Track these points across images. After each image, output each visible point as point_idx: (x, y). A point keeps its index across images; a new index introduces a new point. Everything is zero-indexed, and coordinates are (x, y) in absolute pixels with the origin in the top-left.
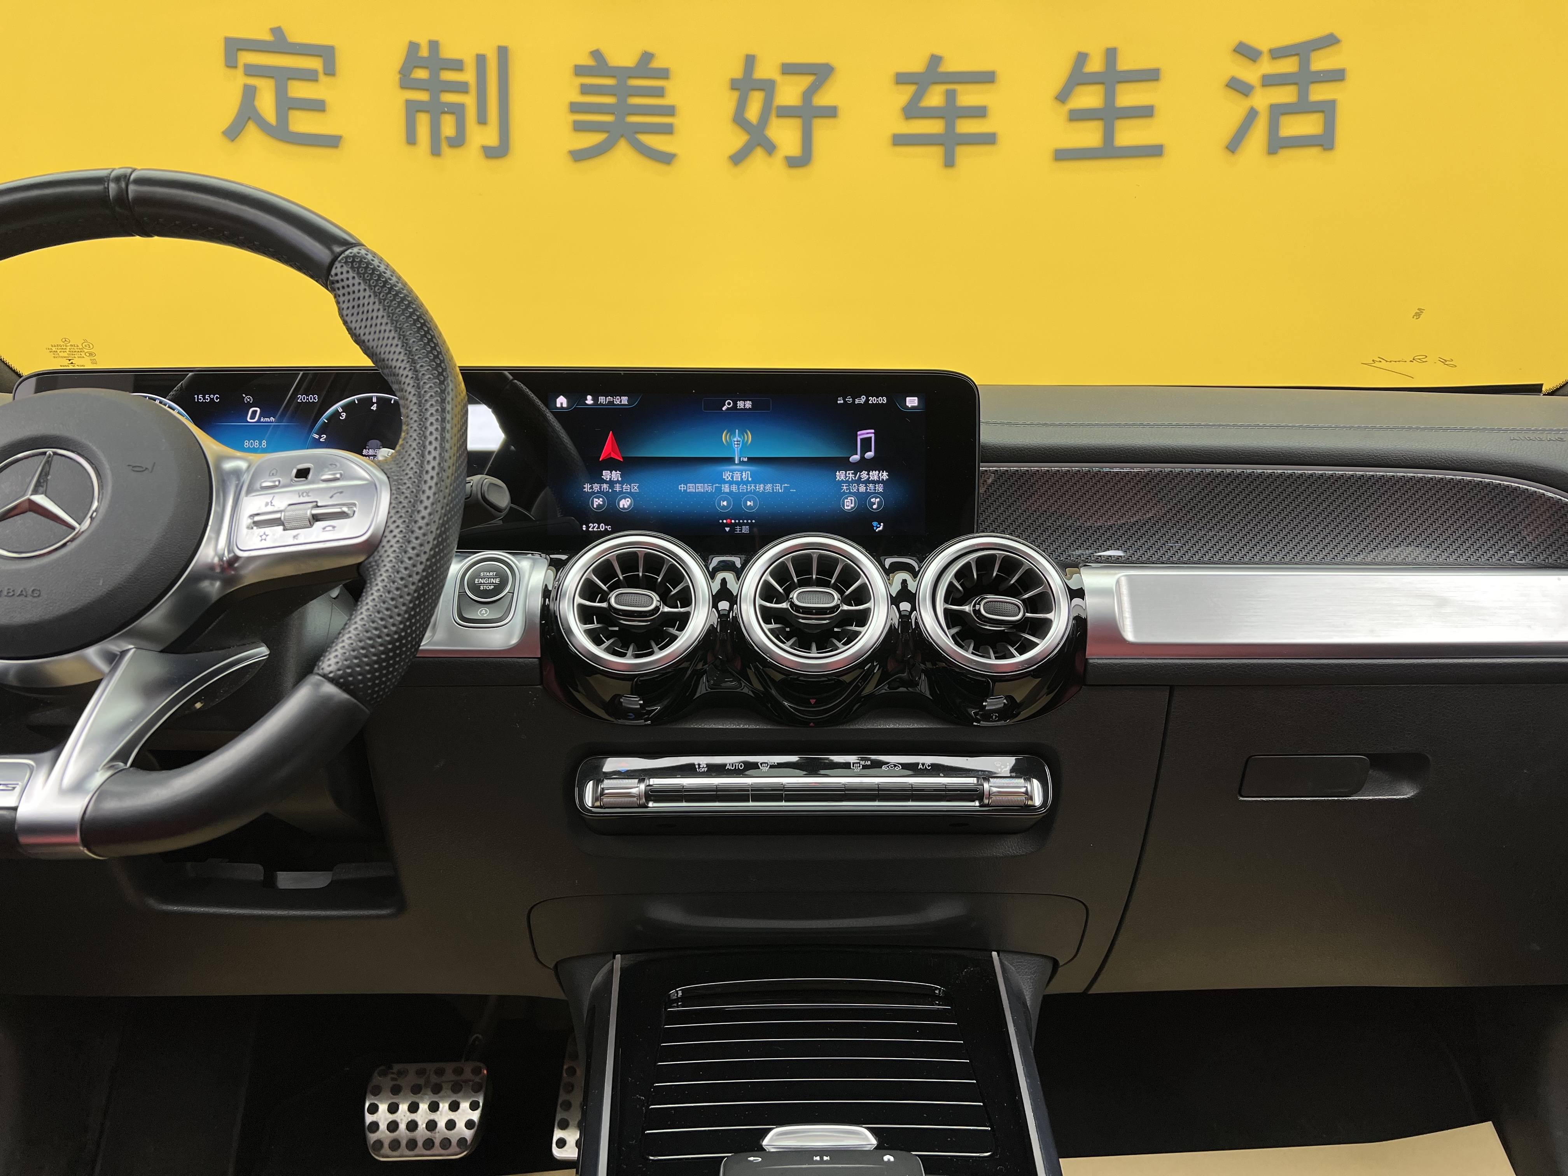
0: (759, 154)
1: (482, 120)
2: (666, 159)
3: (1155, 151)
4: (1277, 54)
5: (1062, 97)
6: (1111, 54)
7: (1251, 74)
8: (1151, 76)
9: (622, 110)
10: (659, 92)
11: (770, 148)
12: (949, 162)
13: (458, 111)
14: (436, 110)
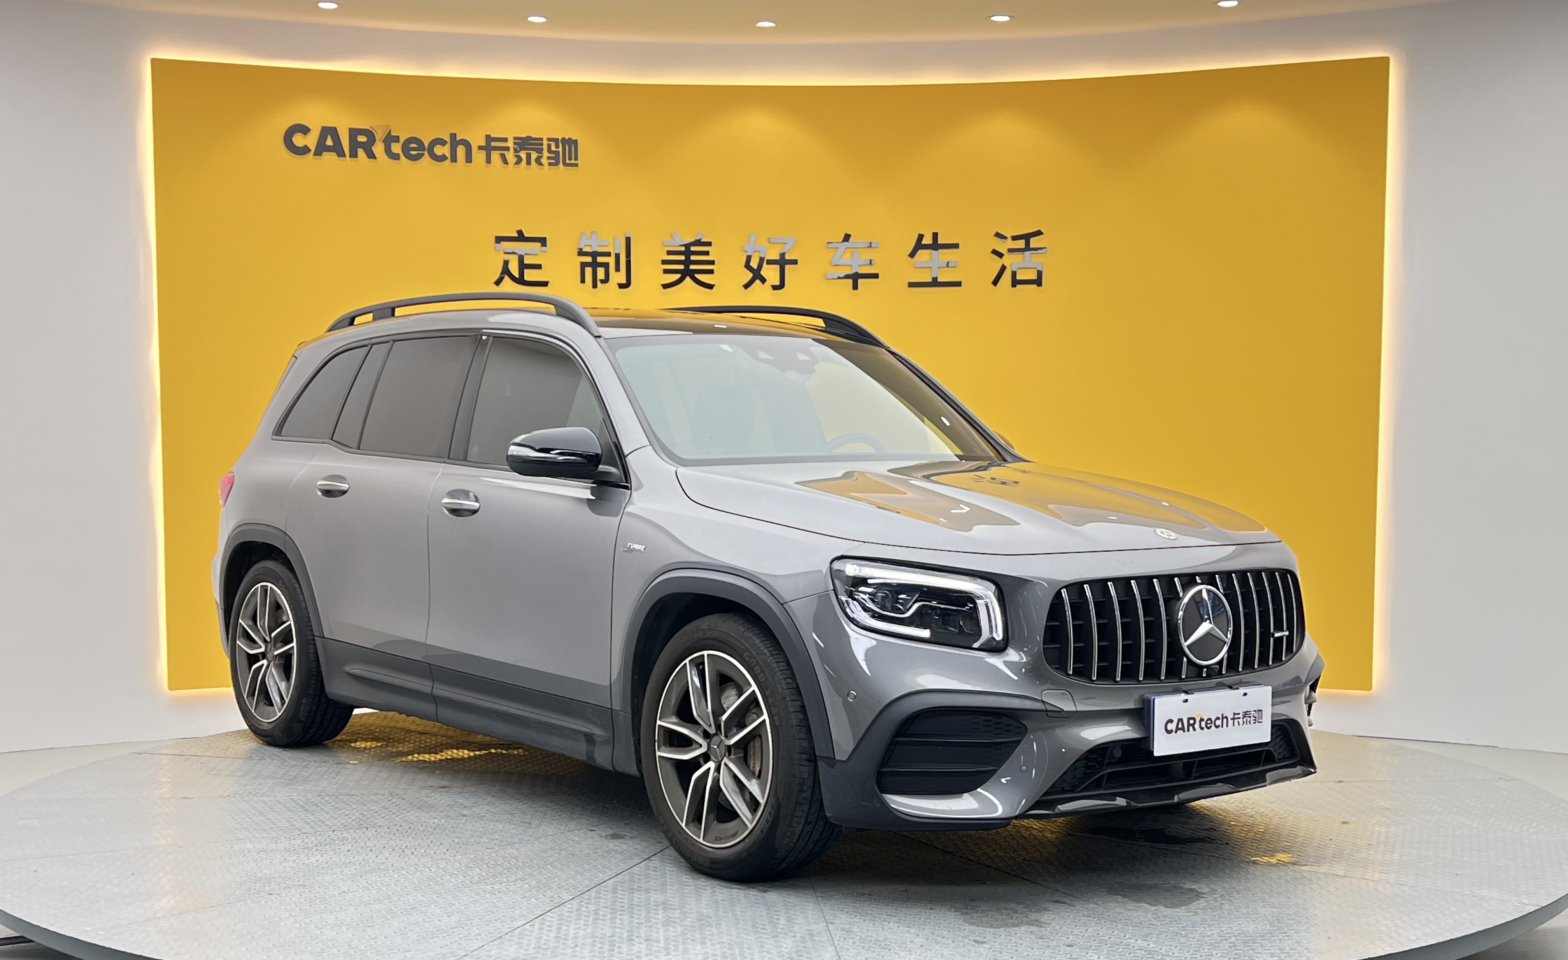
0: (758, 282)
1: (618, 269)
2: (710, 287)
3: (958, 284)
4: (1015, 238)
5: (912, 255)
6: (935, 236)
7: (1002, 247)
8: (956, 246)
9: (687, 262)
10: (707, 253)
11: (763, 280)
12: (855, 287)
13: (606, 266)
14: (595, 265)
